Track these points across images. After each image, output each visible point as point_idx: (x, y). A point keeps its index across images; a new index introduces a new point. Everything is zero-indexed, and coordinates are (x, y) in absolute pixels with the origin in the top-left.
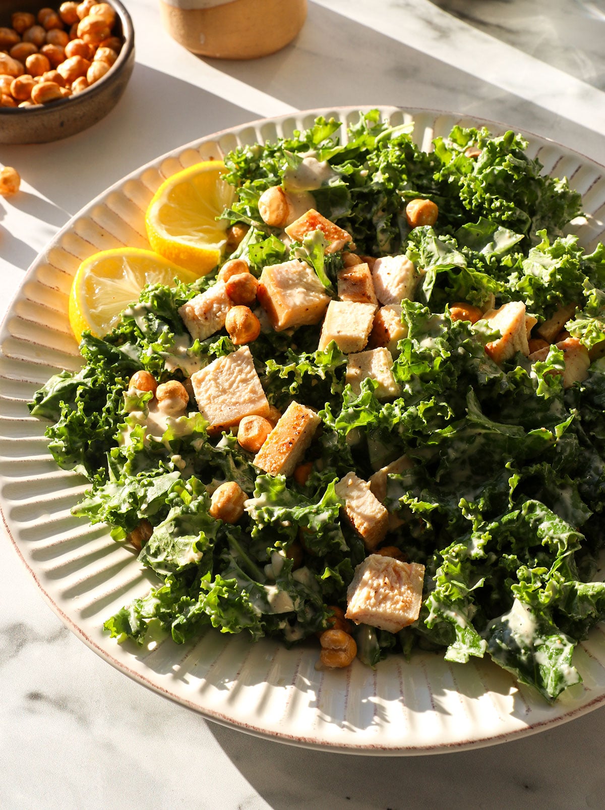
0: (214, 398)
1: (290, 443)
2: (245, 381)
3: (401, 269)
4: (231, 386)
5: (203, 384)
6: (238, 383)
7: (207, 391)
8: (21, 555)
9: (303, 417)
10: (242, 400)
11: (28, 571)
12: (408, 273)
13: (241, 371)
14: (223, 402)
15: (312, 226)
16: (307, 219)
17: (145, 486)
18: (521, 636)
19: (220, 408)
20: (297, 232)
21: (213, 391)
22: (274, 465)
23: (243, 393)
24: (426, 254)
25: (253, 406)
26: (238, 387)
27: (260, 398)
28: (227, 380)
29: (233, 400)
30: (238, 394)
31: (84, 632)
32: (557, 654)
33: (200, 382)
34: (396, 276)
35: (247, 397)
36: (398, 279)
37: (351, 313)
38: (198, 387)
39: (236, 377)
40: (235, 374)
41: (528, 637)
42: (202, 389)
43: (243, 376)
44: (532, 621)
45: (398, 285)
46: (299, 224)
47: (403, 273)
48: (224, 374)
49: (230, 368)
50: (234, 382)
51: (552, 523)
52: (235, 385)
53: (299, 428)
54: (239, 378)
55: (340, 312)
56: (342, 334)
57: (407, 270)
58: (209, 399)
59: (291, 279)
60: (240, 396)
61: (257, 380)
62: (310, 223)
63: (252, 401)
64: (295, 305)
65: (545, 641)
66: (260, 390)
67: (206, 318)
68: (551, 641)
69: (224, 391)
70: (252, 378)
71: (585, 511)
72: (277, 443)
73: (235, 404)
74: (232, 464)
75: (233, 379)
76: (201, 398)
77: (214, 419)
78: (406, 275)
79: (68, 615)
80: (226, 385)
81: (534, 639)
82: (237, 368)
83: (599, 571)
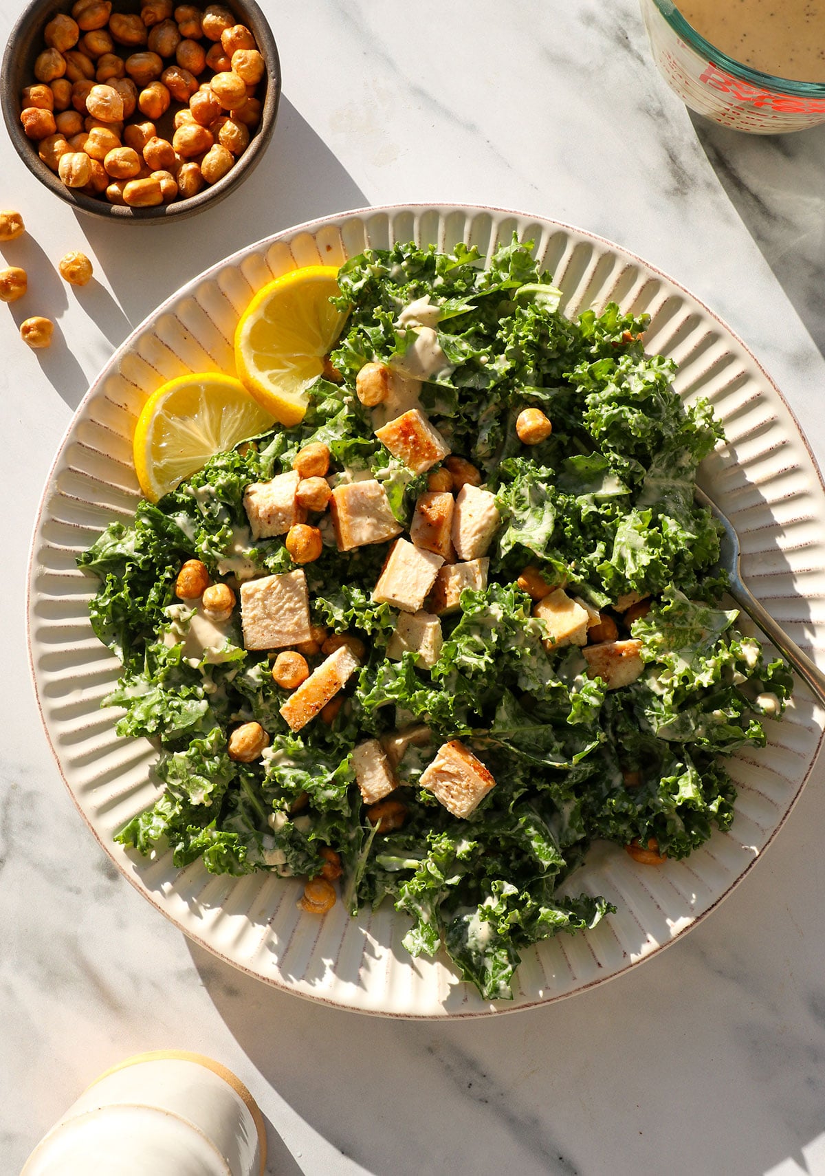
0: (259, 619)
1: (317, 708)
2: (292, 610)
3: (484, 516)
4: (278, 611)
5: (251, 600)
6: (285, 611)
7: (253, 609)
8: (49, 738)
9: (335, 684)
10: (285, 630)
11: (54, 757)
12: (490, 522)
13: (290, 599)
14: (266, 627)
15: (404, 436)
16: (401, 424)
17: (172, 709)
18: (476, 940)
19: (263, 631)
20: (387, 439)
21: (258, 612)
22: (297, 724)
23: (288, 623)
24: (518, 496)
25: (293, 639)
26: (284, 614)
27: (304, 632)
28: (275, 604)
29: (277, 628)
30: (283, 622)
31: (97, 832)
32: (501, 969)
33: (250, 596)
34: (476, 523)
35: (290, 629)
36: (477, 527)
37: (414, 567)
38: (246, 602)
39: (285, 603)
40: (284, 600)
41: (482, 943)
42: (249, 606)
43: (292, 605)
44: (490, 932)
45: (475, 534)
46: (391, 429)
47: (484, 522)
48: (274, 597)
49: (280, 592)
50: (282, 607)
51: (540, 846)
52: (282, 612)
53: (329, 695)
54: (286, 606)
55: (405, 562)
56: (397, 598)
57: (490, 518)
58: (253, 618)
59: (364, 505)
60: (285, 625)
61: (304, 612)
62: (403, 432)
63: (295, 634)
64: (361, 540)
65: (495, 952)
66: (306, 624)
67: (269, 523)
68: (500, 954)
69: (269, 616)
70: (300, 608)
71: (579, 832)
72: (305, 701)
73: (279, 632)
74: (261, 700)
75: (281, 604)
76: (247, 615)
77: (254, 642)
78: (488, 523)
79: (84, 811)
80: (274, 609)
81: (487, 946)
82: (288, 595)
83: (583, 865)
